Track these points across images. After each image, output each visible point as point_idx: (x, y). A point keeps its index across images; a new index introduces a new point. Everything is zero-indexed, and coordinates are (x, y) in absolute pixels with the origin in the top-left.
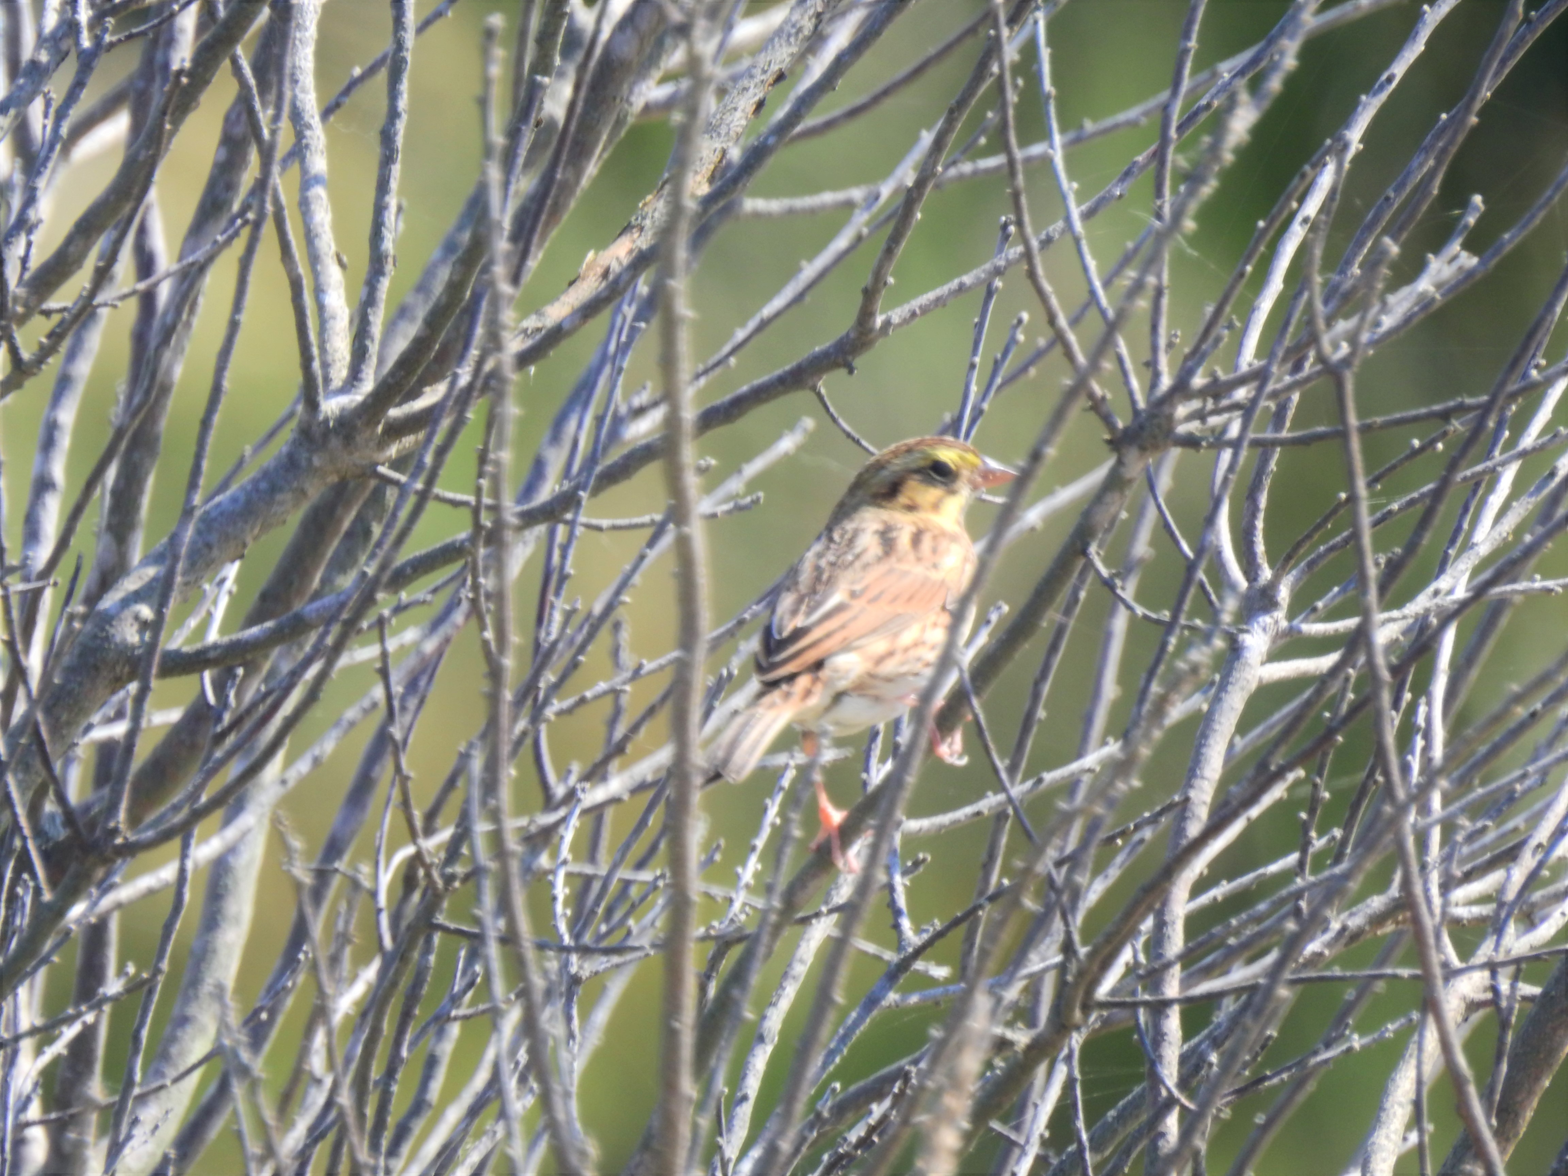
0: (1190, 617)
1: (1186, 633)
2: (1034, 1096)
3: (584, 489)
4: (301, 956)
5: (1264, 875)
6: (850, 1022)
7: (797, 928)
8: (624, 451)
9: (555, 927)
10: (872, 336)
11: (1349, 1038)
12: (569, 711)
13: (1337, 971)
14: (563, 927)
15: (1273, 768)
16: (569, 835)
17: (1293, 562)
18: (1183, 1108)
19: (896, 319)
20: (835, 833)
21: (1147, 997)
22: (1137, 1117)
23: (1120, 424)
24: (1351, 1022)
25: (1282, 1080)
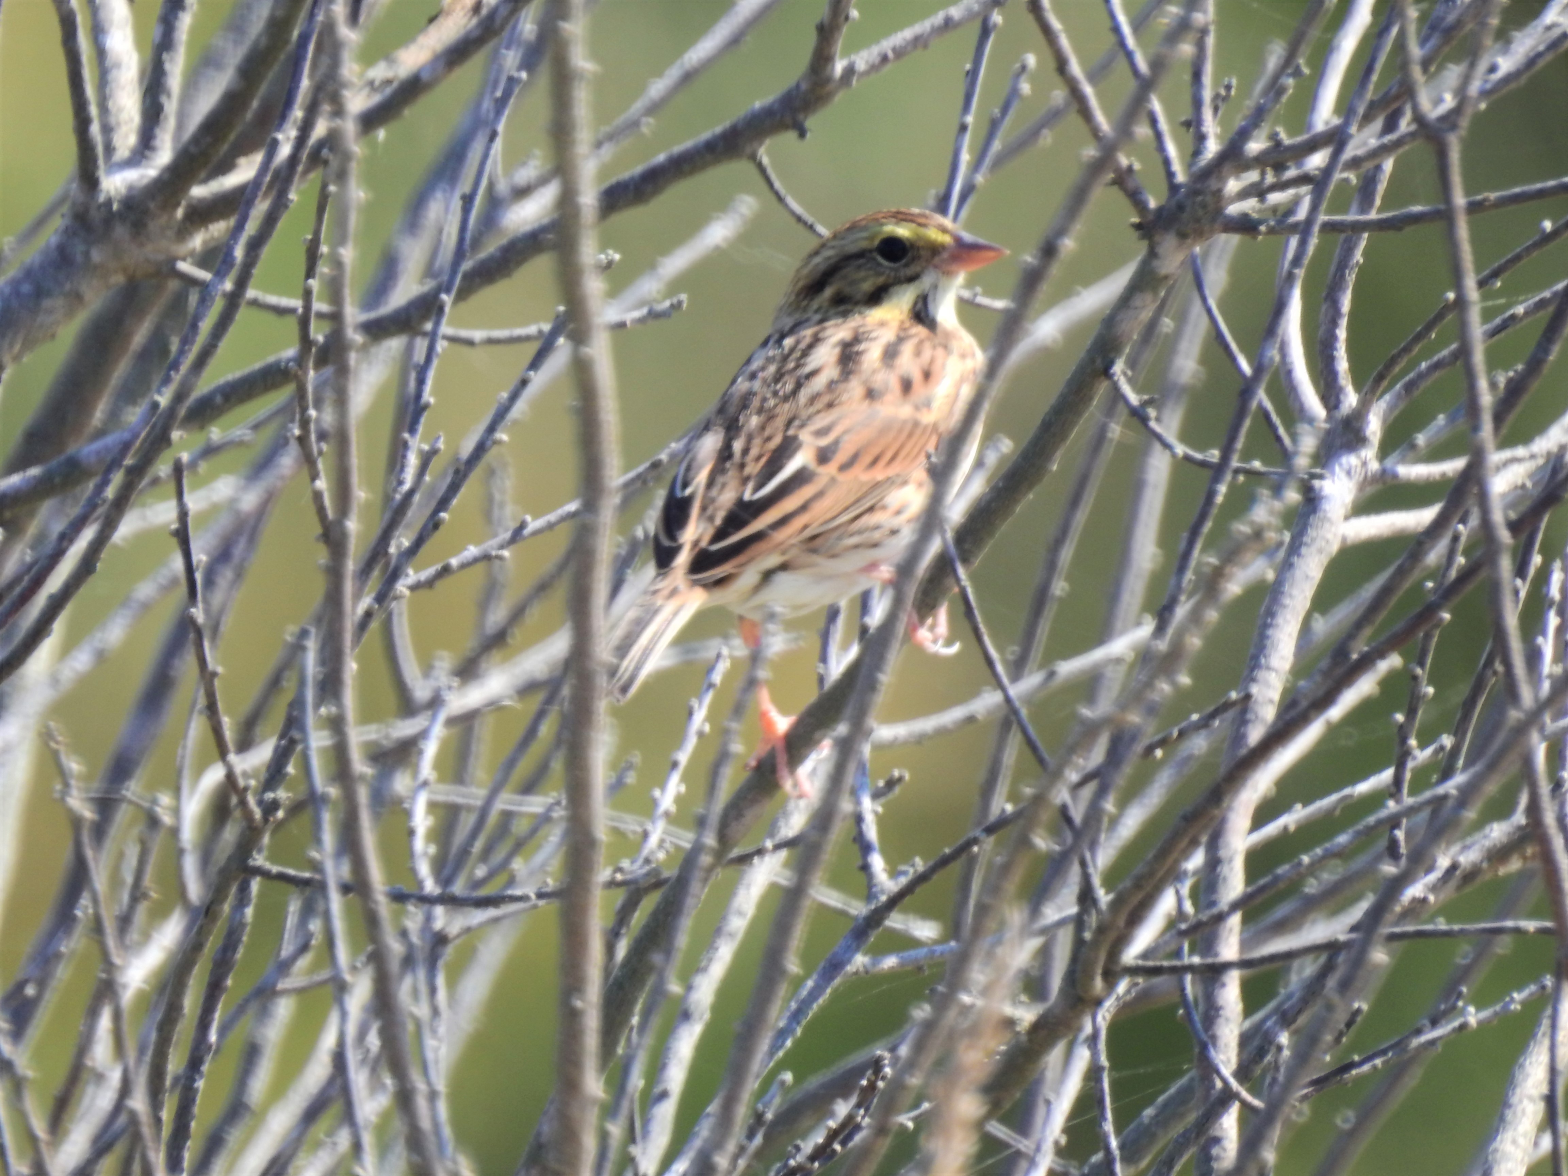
0: (1247, 456)
1: (1241, 478)
2: (1047, 1091)
3: (448, 291)
4: (79, 913)
5: (1350, 796)
6: (804, 993)
7: (730, 871)
8: (504, 241)
9: (413, 871)
10: (831, 87)
11: (1463, 1012)
12: (429, 584)
13: (1442, 925)
14: (424, 869)
15: (1355, 656)
16: (431, 749)
17: (1385, 383)
18: (1244, 1104)
19: (861, 65)
20: (780, 746)
21: (1196, 960)
22: (1182, 1116)
23: (1152, 204)
24: (1464, 989)
25: (1375, 1067)
